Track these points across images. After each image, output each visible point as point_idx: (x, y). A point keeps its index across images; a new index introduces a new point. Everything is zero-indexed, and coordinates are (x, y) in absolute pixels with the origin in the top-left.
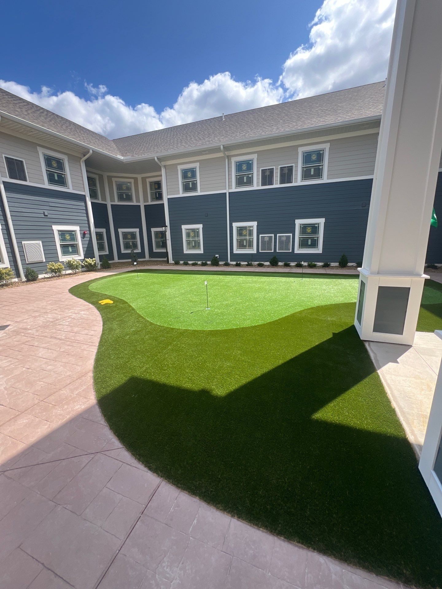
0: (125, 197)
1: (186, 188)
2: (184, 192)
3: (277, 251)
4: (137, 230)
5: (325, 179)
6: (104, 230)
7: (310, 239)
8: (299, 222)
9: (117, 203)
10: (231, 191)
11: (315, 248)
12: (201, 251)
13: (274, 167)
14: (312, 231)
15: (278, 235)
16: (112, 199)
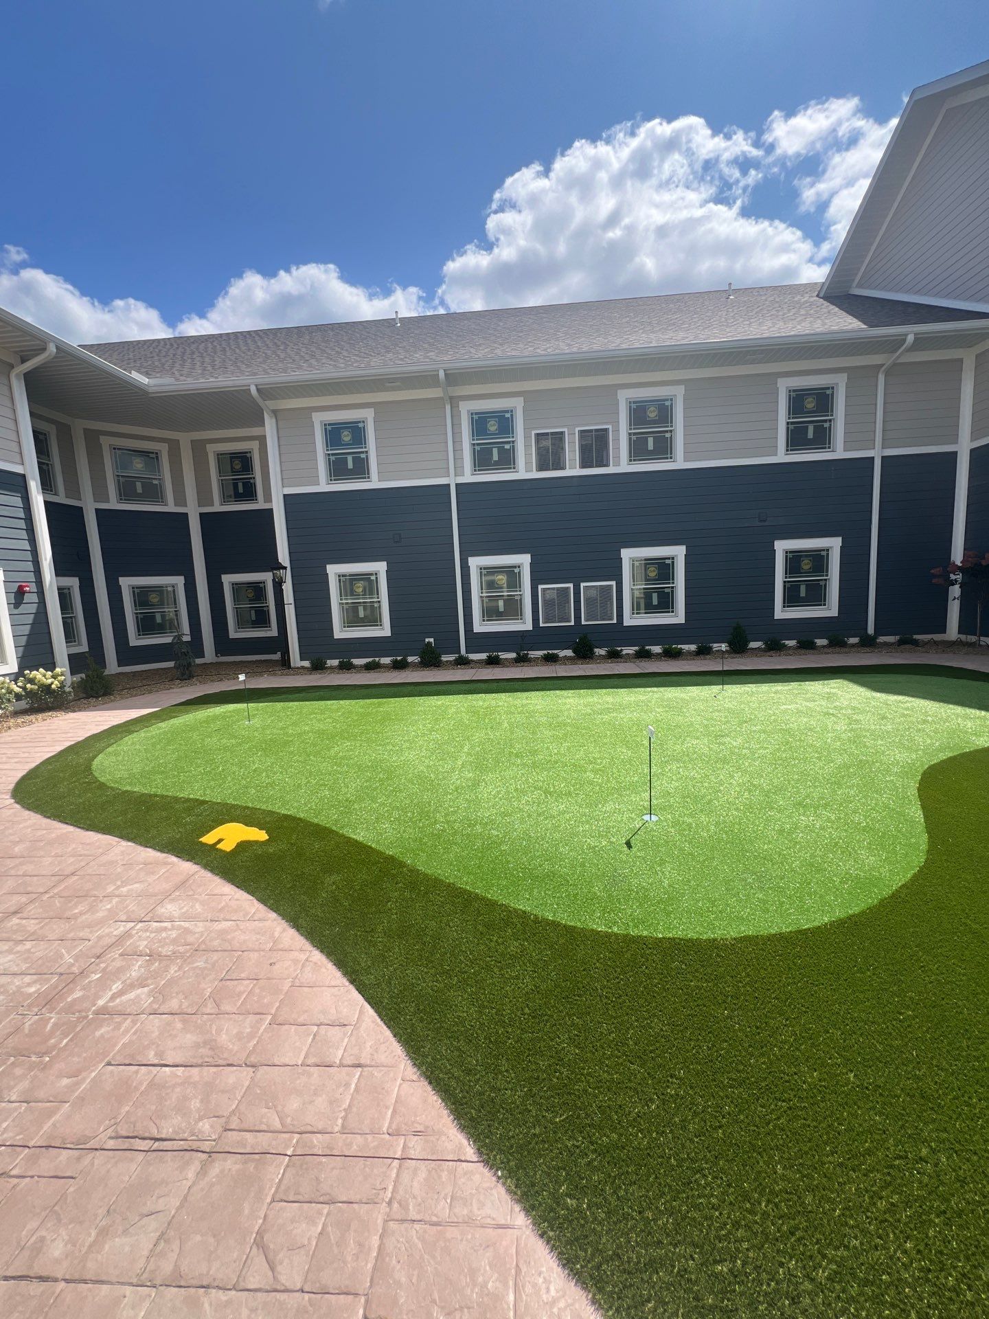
0: (139, 490)
1: (338, 470)
2: (331, 480)
3: (583, 623)
4: (179, 581)
5: (679, 462)
6: (73, 582)
7: (655, 592)
8: (629, 555)
9: (114, 504)
10: (461, 480)
11: (669, 612)
12: (385, 631)
13: (565, 430)
14: (659, 574)
15: (582, 585)
16: (100, 494)
